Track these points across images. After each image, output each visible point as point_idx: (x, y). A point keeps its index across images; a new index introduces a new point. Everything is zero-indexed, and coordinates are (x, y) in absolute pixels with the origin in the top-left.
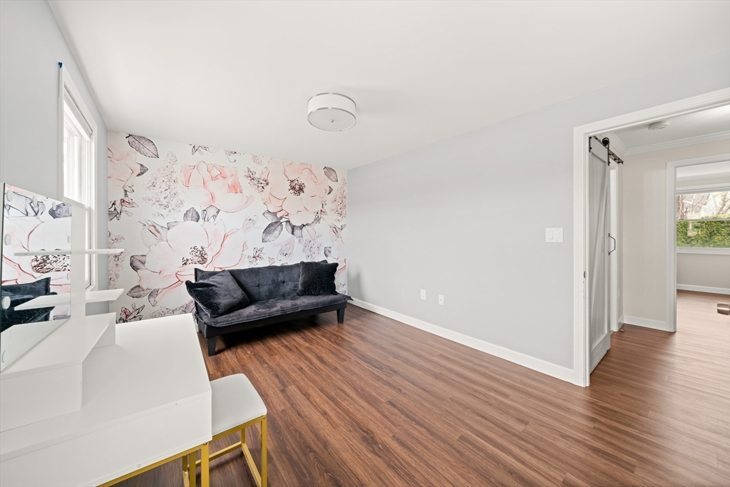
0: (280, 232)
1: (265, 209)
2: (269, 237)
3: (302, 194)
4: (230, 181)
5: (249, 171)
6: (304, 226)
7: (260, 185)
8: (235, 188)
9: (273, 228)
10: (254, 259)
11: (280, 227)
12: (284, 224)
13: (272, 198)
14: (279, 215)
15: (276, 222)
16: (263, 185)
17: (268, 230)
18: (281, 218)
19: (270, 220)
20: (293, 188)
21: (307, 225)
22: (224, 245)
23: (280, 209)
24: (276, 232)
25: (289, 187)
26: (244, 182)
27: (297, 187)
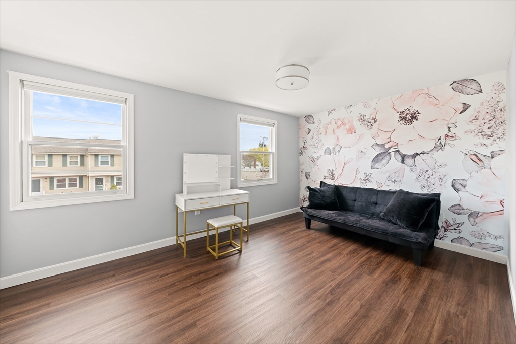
0: (388, 161)
1: (374, 142)
2: (377, 165)
3: (415, 122)
4: (347, 127)
5: (361, 115)
6: (417, 154)
7: (369, 124)
8: (351, 131)
9: (381, 157)
10: (365, 181)
11: (388, 156)
12: (393, 154)
13: (380, 132)
14: (387, 146)
15: (384, 152)
16: (372, 123)
17: (376, 159)
18: (390, 148)
19: (378, 150)
20: (404, 119)
21: (423, 153)
22: (344, 169)
23: (389, 140)
24: (384, 161)
25: (399, 119)
26: (357, 125)
27: (409, 117)
